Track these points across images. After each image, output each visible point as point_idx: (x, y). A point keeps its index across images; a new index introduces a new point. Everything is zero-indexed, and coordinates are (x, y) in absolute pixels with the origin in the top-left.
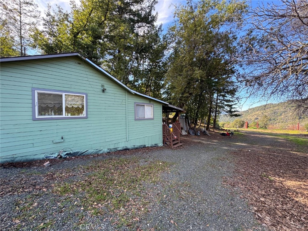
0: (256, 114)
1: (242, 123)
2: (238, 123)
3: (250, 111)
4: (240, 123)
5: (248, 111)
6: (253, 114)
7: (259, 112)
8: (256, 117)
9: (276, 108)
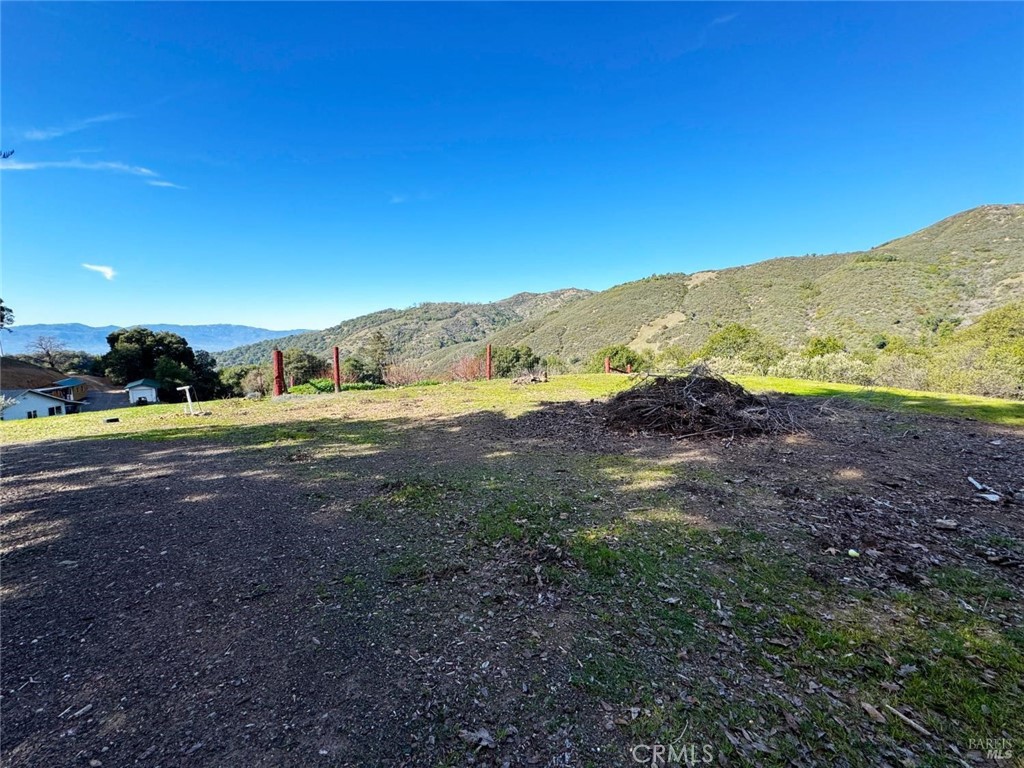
0: (360, 338)
1: (306, 363)
2: (293, 365)
3: (346, 329)
4: (299, 365)
5: (340, 327)
6: (354, 338)
7: (367, 330)
8: (360, 344)
9: (401, 321)
